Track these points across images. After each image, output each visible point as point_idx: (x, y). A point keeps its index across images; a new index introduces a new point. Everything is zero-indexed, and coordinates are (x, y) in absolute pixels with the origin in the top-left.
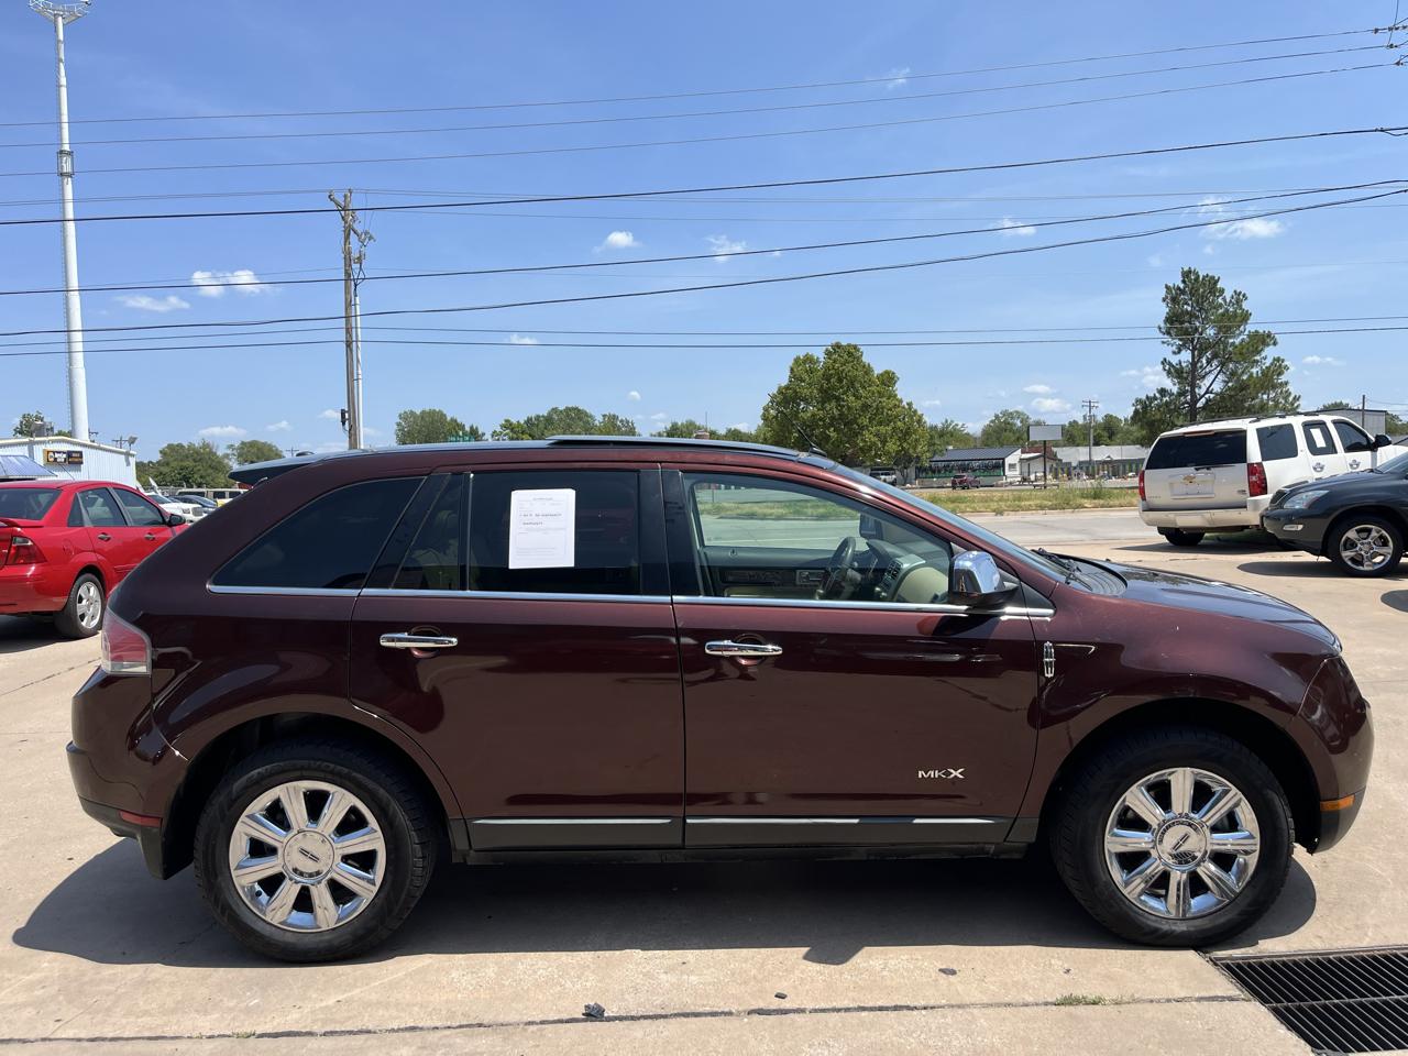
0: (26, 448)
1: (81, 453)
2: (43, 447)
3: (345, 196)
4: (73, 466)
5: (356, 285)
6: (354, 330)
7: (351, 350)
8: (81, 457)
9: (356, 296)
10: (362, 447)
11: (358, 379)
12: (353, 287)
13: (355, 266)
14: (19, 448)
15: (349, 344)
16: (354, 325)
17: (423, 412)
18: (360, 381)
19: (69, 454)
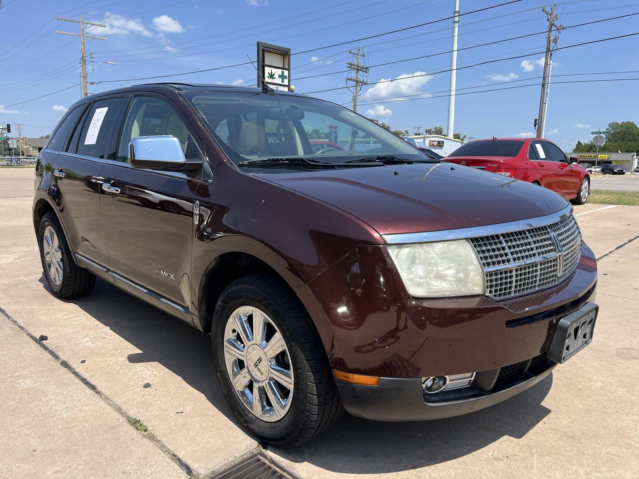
0: (422, 139)
1: (443, 142)
2: (429, 139)
3: (552, 9)
4: (439, 147)
5: (551, 54)
6: (547, 78)
7: (544, 88)
8: (443, 143)
9: (551, 60)
10: (543, 138)
11: (545, 103)
12: (550, 55)
13: (552, 44)
14: (420, 139)
15: (543, 85)
16: (547, 75)
17: (622, 123)
18: (547, 104)
19: (439, 142)
